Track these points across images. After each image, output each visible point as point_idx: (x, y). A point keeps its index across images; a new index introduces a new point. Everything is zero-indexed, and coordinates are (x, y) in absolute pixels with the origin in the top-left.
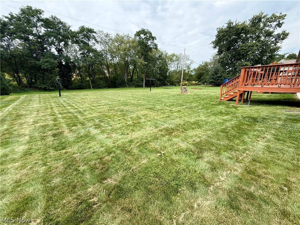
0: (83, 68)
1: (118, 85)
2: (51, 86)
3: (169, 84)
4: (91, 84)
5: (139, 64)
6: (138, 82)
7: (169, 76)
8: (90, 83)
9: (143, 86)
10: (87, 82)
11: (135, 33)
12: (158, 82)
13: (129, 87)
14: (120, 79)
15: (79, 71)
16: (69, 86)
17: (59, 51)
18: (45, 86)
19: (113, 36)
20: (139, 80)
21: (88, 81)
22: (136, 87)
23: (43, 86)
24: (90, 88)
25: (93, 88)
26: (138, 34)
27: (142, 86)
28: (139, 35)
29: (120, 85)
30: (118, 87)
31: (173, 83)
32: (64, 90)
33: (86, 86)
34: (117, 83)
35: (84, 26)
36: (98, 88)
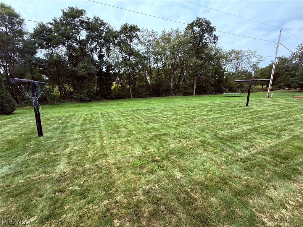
0: (123, 75)
1: (161, 93)
2: (87, 96)
3: (227, 90)
4: (131, 93)
5: (192, 65)
6: (187, 89)
7: (226, 79)
8: (131, 91)
9: (193, 93)
10: (127, 91)
11: (186, 26)
12: (213, 88)
13: (175, 95)
14: (165, 86)
15: (120, 78)
16: (107, 95)
17: (101, 57)
18: (81, 96)
19: (159, 34)
20: (188, 86)
21: (129, 89)
22: (183, 95)
23: (79, 96)
24: (130, 98)
25: (133, 97)
26: (191, 26)
27: (191, 94)
28: (192, 28)
29: (164, 94)
30: (161, 96)
31: (232, 88)
32: (102, 100)
33: (125, 95)
34: (161, 91)
35: (127, 24)
36: (139, 98)
